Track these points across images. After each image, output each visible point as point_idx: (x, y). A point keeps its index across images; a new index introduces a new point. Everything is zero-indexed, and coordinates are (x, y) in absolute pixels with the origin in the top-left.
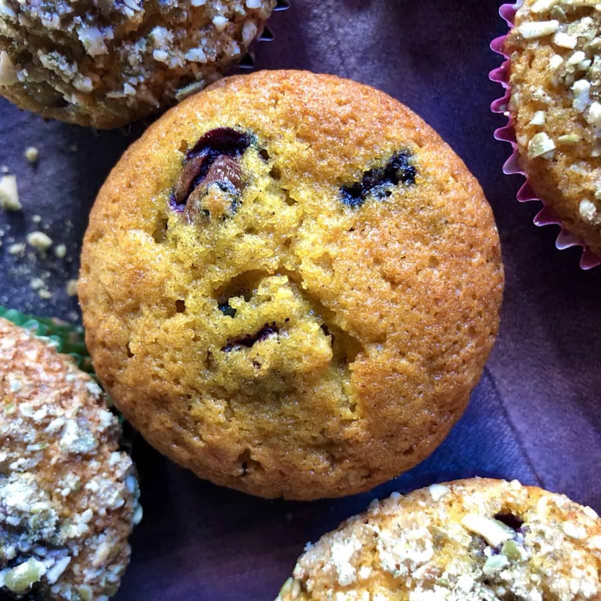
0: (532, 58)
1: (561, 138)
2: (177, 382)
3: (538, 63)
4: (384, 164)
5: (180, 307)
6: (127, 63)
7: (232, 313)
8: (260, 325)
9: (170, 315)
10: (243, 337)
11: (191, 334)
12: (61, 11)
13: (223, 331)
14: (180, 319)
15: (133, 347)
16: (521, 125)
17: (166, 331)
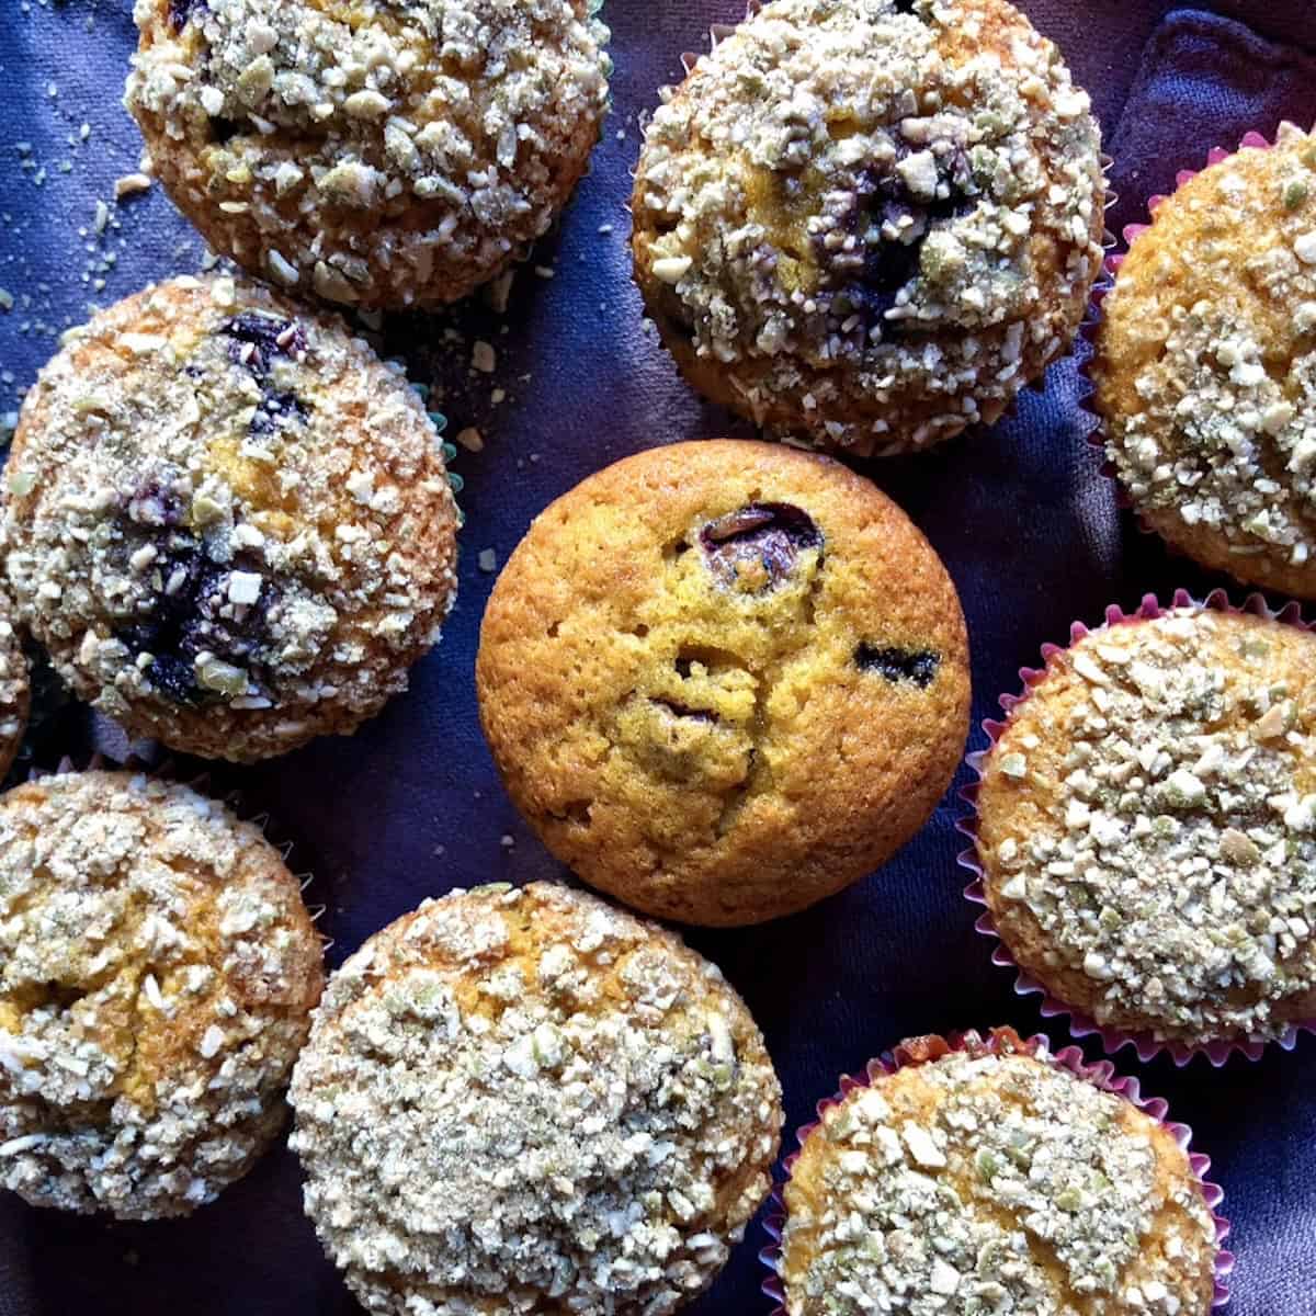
0: (1065, 689)
1: (1035, 774)
2: (581, 693)
3: (1067, 697)
4: (911, 652)
5: (641, 631)
6: (776, 376)
7: (686, 674)
8: (706, 706)
9: (623, 630)
10: (680, 703)
11: (634, 664)
12: (775, 296)
13: (664, 683)
14: (632, 642)
15: (563, 629)
16: (1011, 733)
17: (611, 642)
